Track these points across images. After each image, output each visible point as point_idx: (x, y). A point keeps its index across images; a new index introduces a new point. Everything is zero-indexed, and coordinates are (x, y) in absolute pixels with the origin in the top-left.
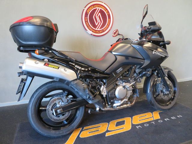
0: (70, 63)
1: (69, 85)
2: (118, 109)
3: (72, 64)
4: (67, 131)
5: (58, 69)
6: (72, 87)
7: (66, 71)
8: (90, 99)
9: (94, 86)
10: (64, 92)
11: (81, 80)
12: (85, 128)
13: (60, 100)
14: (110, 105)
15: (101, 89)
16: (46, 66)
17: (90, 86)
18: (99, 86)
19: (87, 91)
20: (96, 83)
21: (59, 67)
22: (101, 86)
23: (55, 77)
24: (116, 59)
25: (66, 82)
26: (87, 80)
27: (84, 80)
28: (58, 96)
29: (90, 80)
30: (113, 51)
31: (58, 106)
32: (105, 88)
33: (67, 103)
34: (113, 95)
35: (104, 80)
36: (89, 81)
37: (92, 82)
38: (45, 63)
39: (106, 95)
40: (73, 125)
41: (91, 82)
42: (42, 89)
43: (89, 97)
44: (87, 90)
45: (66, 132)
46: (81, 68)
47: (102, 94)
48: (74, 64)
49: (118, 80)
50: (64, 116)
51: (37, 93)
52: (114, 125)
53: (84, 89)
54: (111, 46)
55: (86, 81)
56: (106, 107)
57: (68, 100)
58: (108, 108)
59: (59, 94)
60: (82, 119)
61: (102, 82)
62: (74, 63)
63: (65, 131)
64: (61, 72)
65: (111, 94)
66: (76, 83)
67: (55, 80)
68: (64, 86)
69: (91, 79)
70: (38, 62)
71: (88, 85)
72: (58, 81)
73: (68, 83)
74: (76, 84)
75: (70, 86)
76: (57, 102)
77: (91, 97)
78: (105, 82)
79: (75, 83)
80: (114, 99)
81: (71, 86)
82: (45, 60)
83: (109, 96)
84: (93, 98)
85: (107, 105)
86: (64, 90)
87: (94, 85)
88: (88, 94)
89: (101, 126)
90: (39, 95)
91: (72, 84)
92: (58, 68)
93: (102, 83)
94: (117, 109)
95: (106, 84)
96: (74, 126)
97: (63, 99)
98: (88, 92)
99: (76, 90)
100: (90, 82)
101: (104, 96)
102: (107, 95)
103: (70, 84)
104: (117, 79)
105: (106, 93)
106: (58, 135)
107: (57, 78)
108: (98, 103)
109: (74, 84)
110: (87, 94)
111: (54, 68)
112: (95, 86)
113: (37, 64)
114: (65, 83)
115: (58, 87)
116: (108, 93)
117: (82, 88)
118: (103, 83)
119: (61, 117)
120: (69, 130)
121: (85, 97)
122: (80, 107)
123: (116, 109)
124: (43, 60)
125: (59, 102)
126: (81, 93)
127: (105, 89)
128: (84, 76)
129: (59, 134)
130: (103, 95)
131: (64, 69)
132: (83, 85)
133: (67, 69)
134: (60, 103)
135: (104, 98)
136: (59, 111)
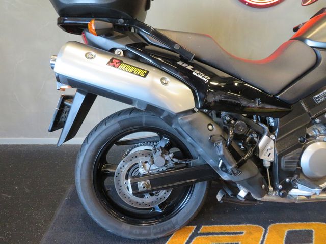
0: (180, 63)
1: (170, 124)
2: (299, 200)
3: (185, 65)
4: (159, 231)
5: (145, 77)
6: (180, 129)
7: (165, 84)
8: (226, 171)
9: (240, 133)
10: (161, 138)
11: (206, 114)
12: (203, 229)
13: (148, 159)
14: (280, 191)
15: (261, 145)
16: (114, 66)
17: (231, 133)
18: (255, 135)
19: (221, 149)
20: (249, 126)
21: (148, 72)
22: (260, 136)
23: (136, 99)
24: (318, 60)
25: (165, 114)
26: (223, 114)
27: (214, 112)
28: (147, 145)
29: (231, 116)
30: (308, 37)
31: (142, 171)
32: (272, 142)
33: (164, 168)
34: (295, 165)
35: (271, 120)
36: (228, 118)
37: (235, 120)
38: (113, 59)
39: (272, 163)
40: (174, 219)
41: (233, 122)
42: (108, 124)
43: (223, 165)
44: (221, 145)
45: (155, 234)
46: (210, 81)
47: (262, 157)
48: (190, 67)
49: (316, 123)
50: (154, 198)
51: (97, 133)
52: (282, 237)
53: (212, 142)
54: (296, 29)
55: (218, 115)
56: (267, 193)
57: (167, 161)
58: (272, 196)
59: (151, 140)
60: (197, 210)
61: (263, 125)
62: (190, 64)
63: (155, 231)
64: (153, 86)
65: (286, 162)
66: (190, 119)
67: (136, 106)
68: (161, 123)
69: (233, 114)
70: (93, 53)
71: (225, 130)
72: (143, 109)
73: (171, 118)
74: (190, 123)
75: (173, 126)
76: (140, 160)
77: (229, 168)
78: (273, 124)
79: (187, 121)
80: (296, 176)
81: (177, 127)
82: (116, 52)
83: (283, 165)
84: (236, 171)
85: (271, 188)
86: (162, 133)
87: (242, 130)
88: (223, 157)
89: (245, 232)
90: (100, 139)
91: (178, 123)
92: (146, 75)
93: (264, 128)
94: (296, 202)
95: (276, 132)
96: (177, 223)
97: (154, 156)
98: (221, 153)
99: (189, 139)
100: (229, 122)
101: (267, 164)
102: (276, 162)
103: (174, 121)
104: (314, 119)
105: (272, 155)
106: (137, 238)
107: (141, 102)
108: (248, 183)
109: (186, 124)
110: (219, 156)
111: (133, 72)
112: (243, 135)
113: (91, 58)
114: (162, 117)
115: (146, 124)
116: (279, 157)
117: (206, 136)
118: (267, 128)
119: (148, 199)
120: (164, 231)
121: (211, 162)
122: (195, 182)
123: (293, 201)
124: (113, 50)
125: (146, 162)
126: (201, 150)
127: (271, 145)
128: (215, 102)
129: (140, 234)
130: (262, 160)
131: (162, 79)
132: (210, 127)
133: (168, 79)
134: (147, 165)
135: (265, 168)
136: (141, 185)
